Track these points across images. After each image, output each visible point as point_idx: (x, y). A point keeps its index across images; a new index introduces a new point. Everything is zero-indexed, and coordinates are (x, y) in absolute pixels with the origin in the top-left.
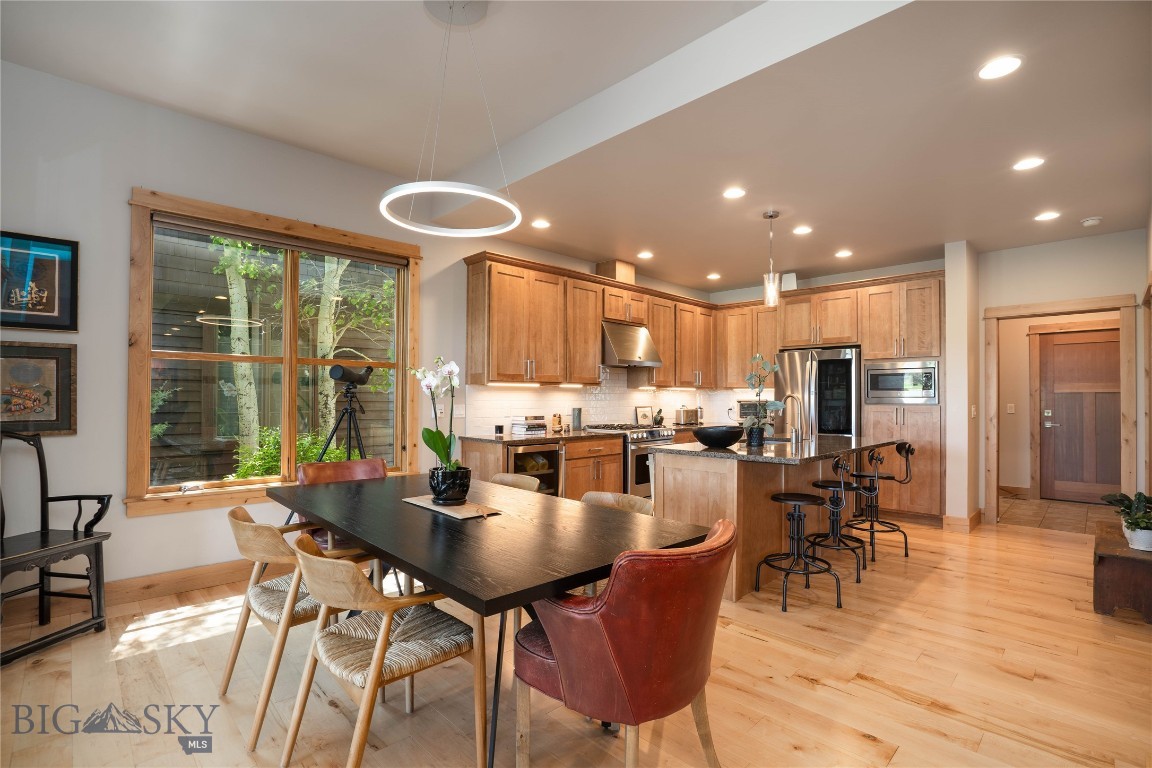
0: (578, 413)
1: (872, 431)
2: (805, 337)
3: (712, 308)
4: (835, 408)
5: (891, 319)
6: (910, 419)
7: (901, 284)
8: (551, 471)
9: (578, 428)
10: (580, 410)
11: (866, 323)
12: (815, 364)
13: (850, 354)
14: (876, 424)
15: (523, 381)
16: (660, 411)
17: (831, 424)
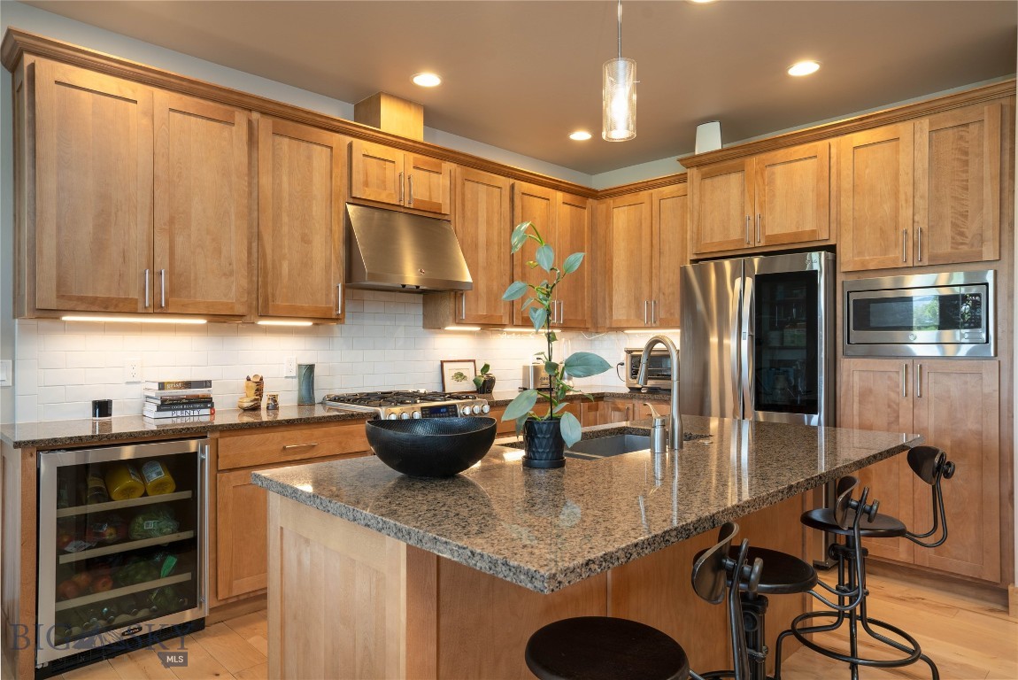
0: (309, 371)
1: (856, 406)
2: (735, 234)
3: (584, 195)
4: (789, 363)
5: (896, 194)
6: (933, 387)
7: (917, 122)
8: (186, 494)
9: (307, 399)
10: (311, 368)
11: (847, 203)
12: (750, 282)
13: (817, 261)
14: (865, 394)
15: (134, 312)
16: (486, 367)
17: (780, 390)
